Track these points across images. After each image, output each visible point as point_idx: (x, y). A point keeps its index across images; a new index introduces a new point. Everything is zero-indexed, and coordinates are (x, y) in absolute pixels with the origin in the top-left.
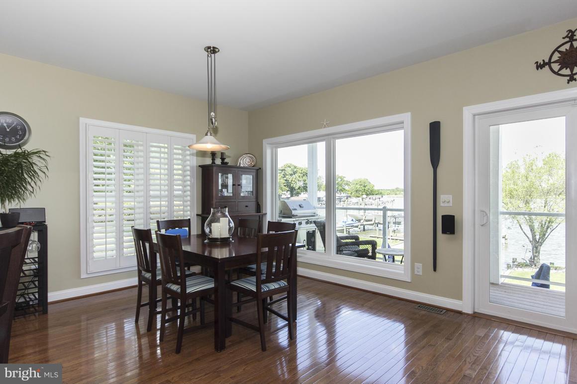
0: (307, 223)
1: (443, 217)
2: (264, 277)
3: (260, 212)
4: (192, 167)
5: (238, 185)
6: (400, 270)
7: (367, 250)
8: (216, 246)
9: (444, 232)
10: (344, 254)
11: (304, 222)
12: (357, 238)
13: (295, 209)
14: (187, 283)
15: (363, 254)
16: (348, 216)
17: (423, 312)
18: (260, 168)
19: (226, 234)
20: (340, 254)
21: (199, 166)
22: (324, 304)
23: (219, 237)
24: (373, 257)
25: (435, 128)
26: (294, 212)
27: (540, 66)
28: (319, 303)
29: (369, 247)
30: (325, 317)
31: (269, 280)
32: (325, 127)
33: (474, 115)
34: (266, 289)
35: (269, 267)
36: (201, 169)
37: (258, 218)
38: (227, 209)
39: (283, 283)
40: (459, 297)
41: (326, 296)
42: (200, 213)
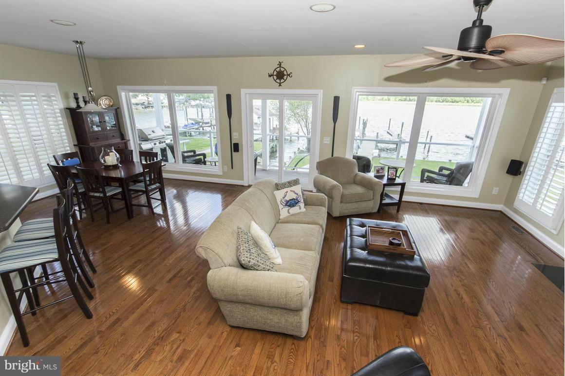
0: (160, 143)
1: (234, 144)
2: (148, 183)
3: (124, 139)
4: (61, 110)
5: (104, 122)
6: (217, 170)
7: (201, 159)
8: (110, 170)
9: (234, 151)
10: (187, 163)
11: (157, 143)
12: (194, 152)
13: (150, 135)
14: (106, 190)
15: (198, 162)
16: (189, 120)
17: (227, 188)
18: (118, 108)
19: (115, 162)
20: (185, 163)
21: (67, 108)
22: (178, 192)
23: (111, 164)
24: (205, 163)
25: (229, 97)
26: (149, 137)
27: (270, 76)
28: (175, 191)
29: (202, 157)
30: (180, 198)
31: (151, 184)
32: (165, 85)
33: (246, 94)
34: (150, 188)
35: (150, 177)
36: (68, 111)
37: (124, 144)
38: (113, 148)
39: (158, 185)
40: (242, 179)
41: (179, 187)
42: (76, 143)
